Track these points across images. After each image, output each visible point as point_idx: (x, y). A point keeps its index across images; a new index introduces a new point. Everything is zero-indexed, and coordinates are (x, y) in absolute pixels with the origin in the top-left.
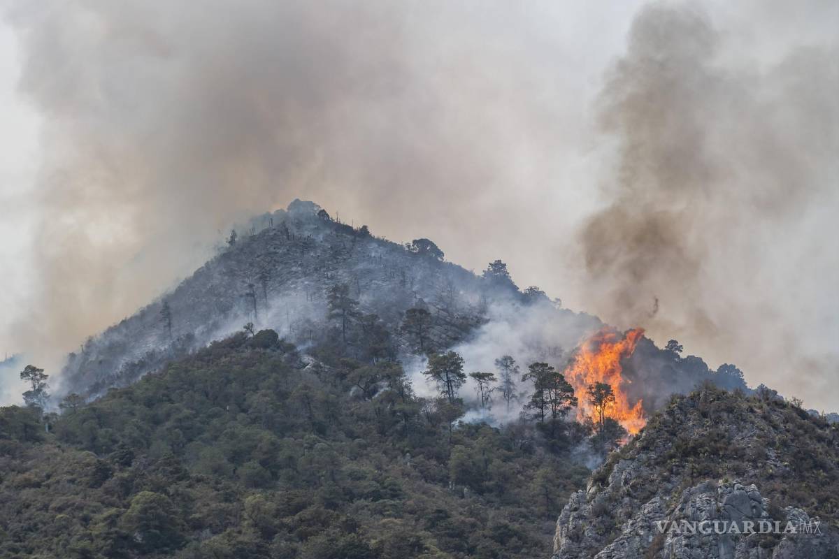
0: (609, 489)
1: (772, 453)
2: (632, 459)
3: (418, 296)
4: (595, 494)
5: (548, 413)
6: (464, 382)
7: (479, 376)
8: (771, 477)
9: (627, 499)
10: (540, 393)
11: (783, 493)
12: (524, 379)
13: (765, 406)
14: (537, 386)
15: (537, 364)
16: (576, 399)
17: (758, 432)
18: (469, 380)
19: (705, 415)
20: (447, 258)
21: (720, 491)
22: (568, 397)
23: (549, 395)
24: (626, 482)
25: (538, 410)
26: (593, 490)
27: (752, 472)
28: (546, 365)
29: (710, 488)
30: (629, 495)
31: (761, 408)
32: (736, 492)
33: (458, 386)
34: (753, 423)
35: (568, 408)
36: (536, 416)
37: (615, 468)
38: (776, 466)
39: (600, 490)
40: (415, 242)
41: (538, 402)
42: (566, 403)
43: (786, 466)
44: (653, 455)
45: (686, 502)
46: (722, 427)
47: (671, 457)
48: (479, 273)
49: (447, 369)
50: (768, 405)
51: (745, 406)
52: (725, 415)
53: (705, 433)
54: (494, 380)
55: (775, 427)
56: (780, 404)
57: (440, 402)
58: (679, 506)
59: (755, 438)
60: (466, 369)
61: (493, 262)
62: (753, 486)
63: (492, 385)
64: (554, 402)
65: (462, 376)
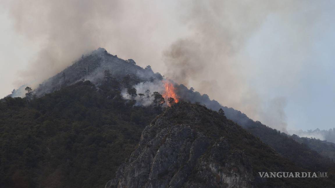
0: (155, 126)
1: (196, 118)
2: (161, 118)
3: (128, 74)
4: (152, 127)
5: (158, 104)
6: (137, 96)
7: (141, 95)
8: (196, 124)
9: (159, 128)
10: (156, 100)
11: (198, 128)
12: (152, 96)
13: (196, 106)
14: (155, 97)
15: (155, 92)
16: (165, 101)
17: (194, 113)
18: (138, 95)
19: (181, 108)
20: (137, 64)
21: (181, 127)
22: (163, 101)
23: (158, 100)
24: (160, 124)
25: (155, 104)
26: (151, 125)
27: (191, 123)
28: (158, 92)
29: (179, 126)
30: (160, 127)
31: (195, 107)
32: (185, 128)
33: (135, 97)
34: (192, 110)
35: (162, 104)
36: (155, 105)
37: (157, 120)
38: (197, 121)
39: (153, 126)
40: (129, 60)
41: (155, 101)
42: (162, 102)
43: (200, 122)
44: (167, 117)
45: (172, 129)
46: (185, 111)
47: (171, 118)
48: (144, 68)
49: (132, 92)
50: (197, 106)
51: (191, 106)
52: (186, 108)
53: (180, 112)
54: (144, 96)
55: (198, 112)
56: (200, 106)
57: (130, 101)
58: (170, 131)
59: (193, 114)
60: (137, 93)
61: (147, 66)
62: (189, 126)
63: (144, 97)
64: (159, 102)
65: (136, 94)
